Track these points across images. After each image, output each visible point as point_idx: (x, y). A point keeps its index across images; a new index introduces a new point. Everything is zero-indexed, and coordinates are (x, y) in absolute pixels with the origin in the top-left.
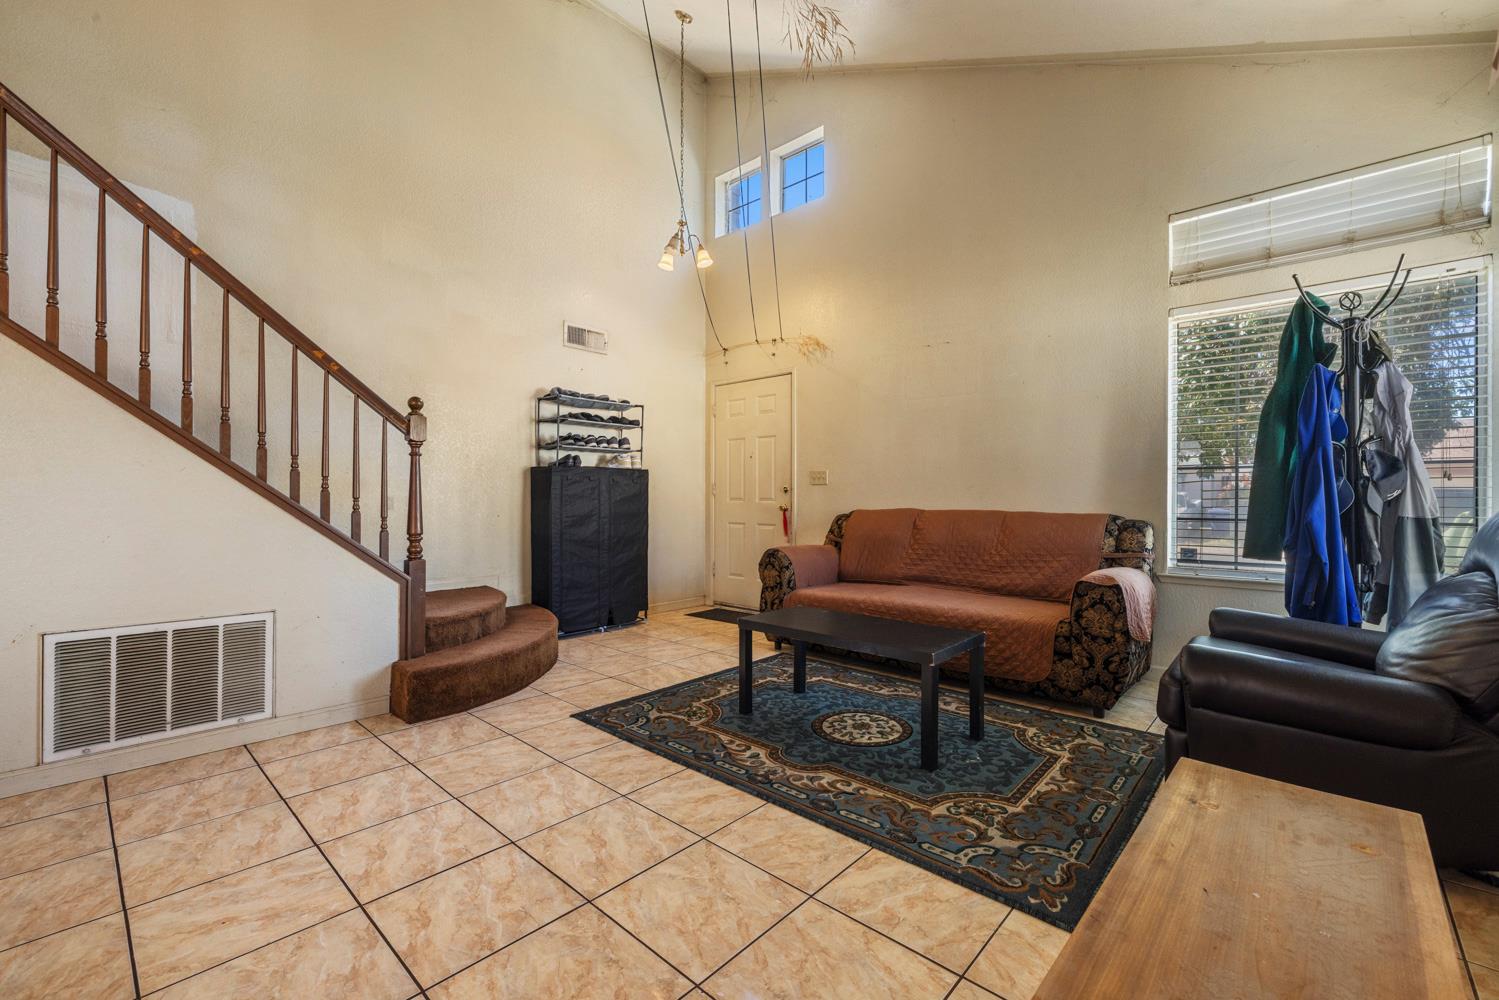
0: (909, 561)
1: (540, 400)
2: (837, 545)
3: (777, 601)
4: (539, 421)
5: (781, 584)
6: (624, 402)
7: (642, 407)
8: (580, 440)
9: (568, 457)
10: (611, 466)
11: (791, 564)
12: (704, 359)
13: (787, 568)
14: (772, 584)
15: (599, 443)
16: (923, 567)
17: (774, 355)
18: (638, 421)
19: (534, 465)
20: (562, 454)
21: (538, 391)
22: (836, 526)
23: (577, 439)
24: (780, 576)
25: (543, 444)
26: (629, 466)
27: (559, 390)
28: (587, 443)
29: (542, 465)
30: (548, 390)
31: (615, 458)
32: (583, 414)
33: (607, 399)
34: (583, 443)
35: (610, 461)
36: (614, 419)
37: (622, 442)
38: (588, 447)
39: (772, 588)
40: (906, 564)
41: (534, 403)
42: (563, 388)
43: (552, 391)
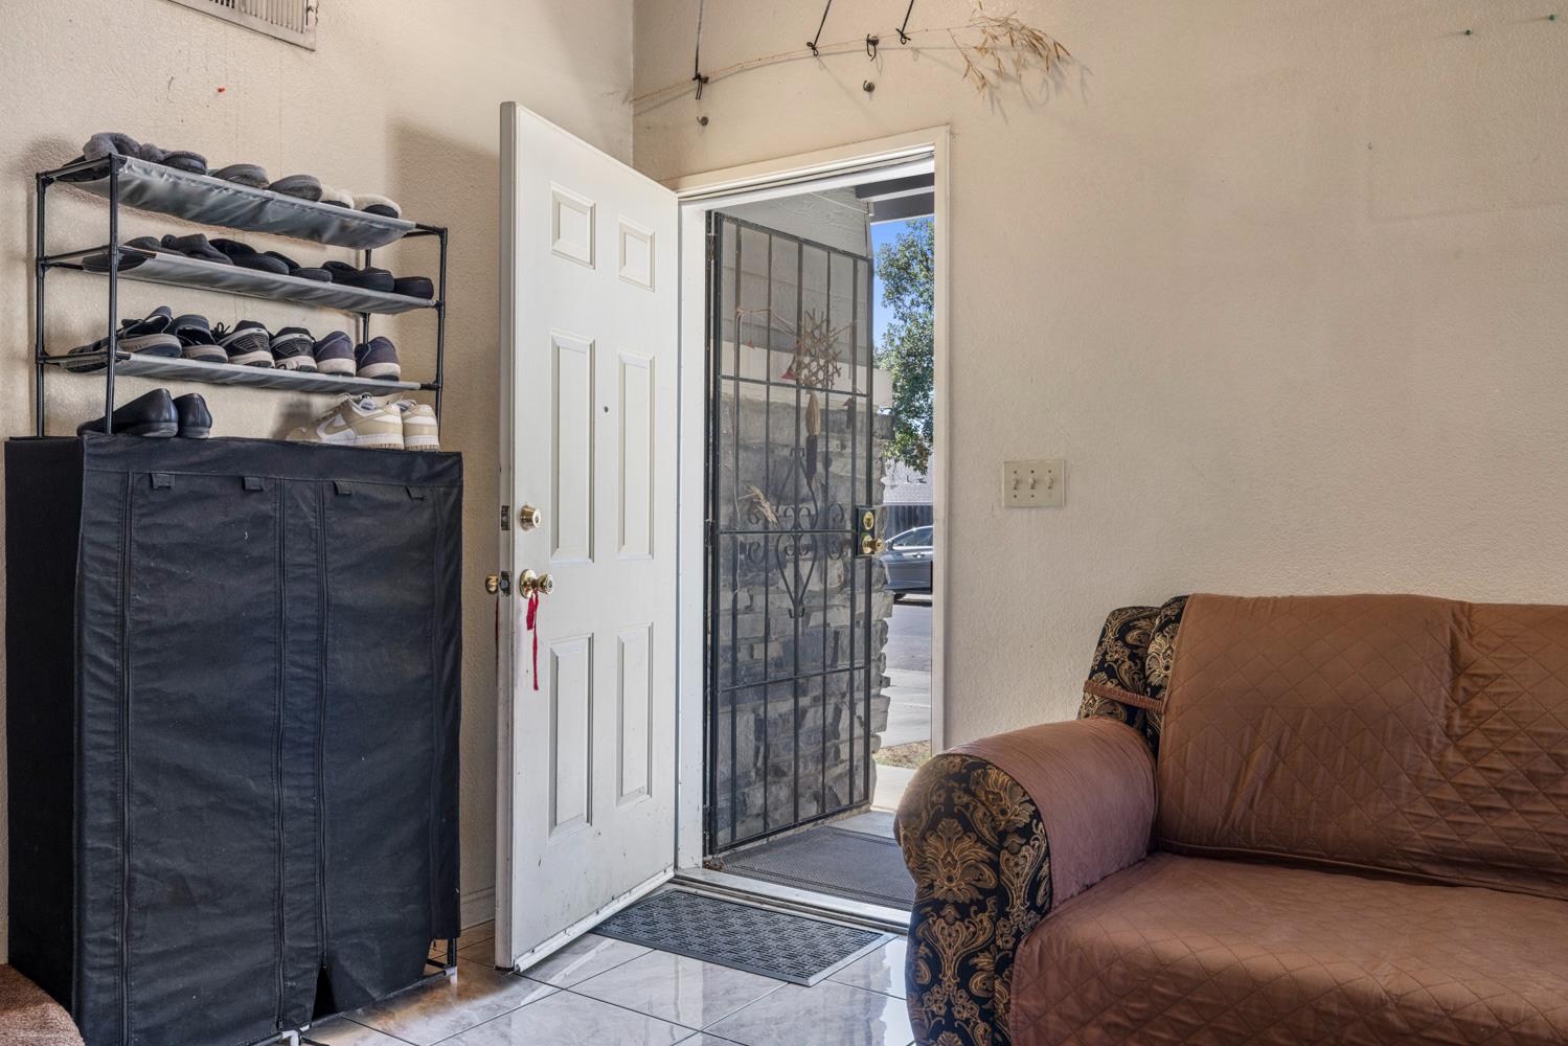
0: (1449, 794)
1: (44, 181)
2: (1140, 722)
3: (983, 961)
4: (43, 263)
5: (1002, 895)
6: (376, 209)
7: (441, 233)
8: (204, 339)
9: (153, 398)
10: (326, 438)
11: (1037, 815)
12: (629, 110)
13: (1026, 833)
14: (962, 890)
15: (280, 352)
16: (1518, 821)
17: (870, 88)
18: (428, 282)
19: (23, 428)
20: (128, 391)
21: (40, 147)
22: (1118, 653)
23: (192, 335)
24: (994, 866)
25: (56, 349)
26: (395, 440)
27: (122, 144)
28: (234, 350)
29: (53, 431)
30: (78, 142)
31: (344, 410)
32: (220, 245)
33: (315, 193)
34: (220, 351)
35: (326, 420)
36: (339, 272)
37: (366, 354)
38: (238, 367)
39: (963, 910)
40: (1439, 805)
41: (20, 195)
42: (140, 138)
43: (92, 145)
